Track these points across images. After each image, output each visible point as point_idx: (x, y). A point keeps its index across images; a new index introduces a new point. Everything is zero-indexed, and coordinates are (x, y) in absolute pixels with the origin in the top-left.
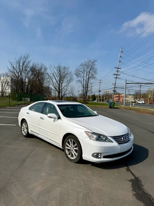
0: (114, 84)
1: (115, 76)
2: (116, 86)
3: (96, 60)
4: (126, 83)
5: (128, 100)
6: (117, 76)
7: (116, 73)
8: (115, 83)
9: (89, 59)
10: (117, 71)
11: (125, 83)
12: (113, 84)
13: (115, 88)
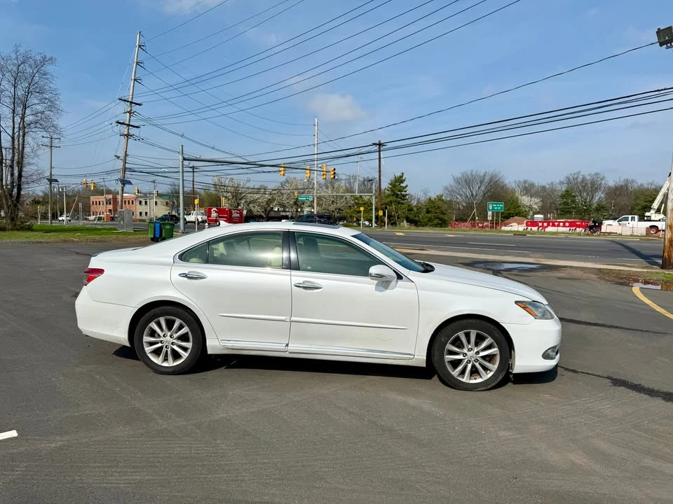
0: (122, 155)
1: (124, 130)
2: (127, 166)
3: (51, 59)
4: (184, 159)
5: (146, 213)
6: (128, 130)
7: (126, 118)
8: (126, 155)
9: (22, 50)
10: (130, 112)
11: (181, 158)
12: (118, 157)
13: (125, 169)
